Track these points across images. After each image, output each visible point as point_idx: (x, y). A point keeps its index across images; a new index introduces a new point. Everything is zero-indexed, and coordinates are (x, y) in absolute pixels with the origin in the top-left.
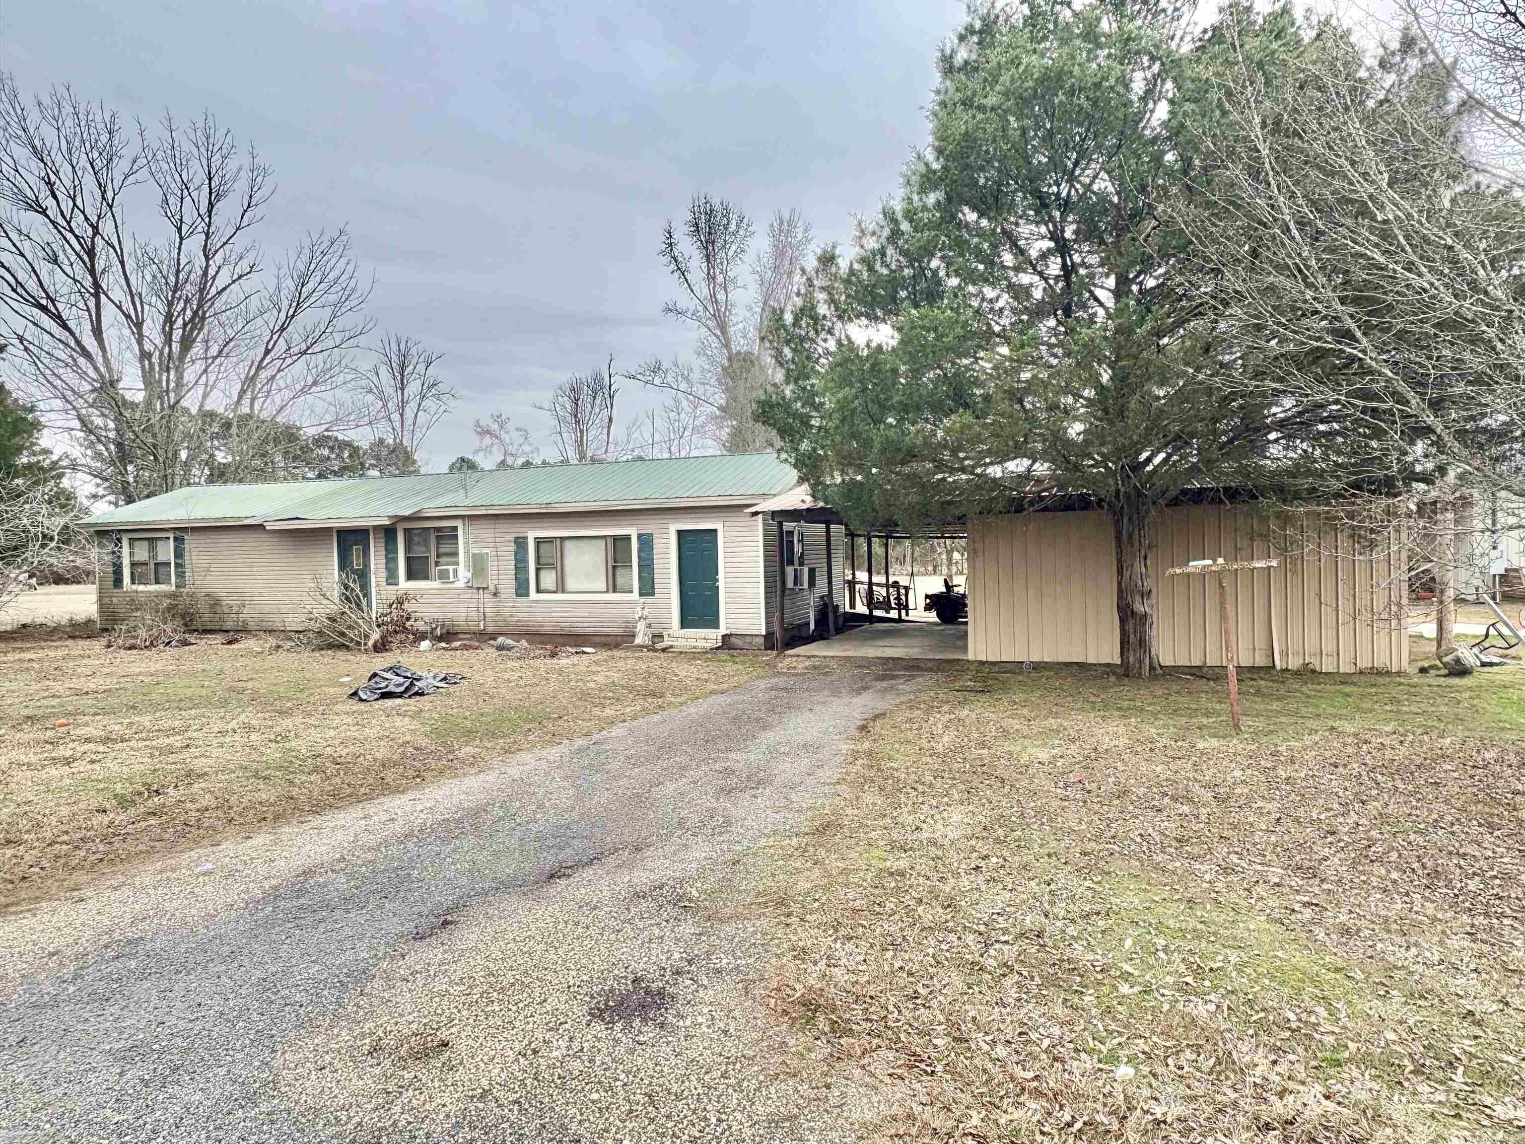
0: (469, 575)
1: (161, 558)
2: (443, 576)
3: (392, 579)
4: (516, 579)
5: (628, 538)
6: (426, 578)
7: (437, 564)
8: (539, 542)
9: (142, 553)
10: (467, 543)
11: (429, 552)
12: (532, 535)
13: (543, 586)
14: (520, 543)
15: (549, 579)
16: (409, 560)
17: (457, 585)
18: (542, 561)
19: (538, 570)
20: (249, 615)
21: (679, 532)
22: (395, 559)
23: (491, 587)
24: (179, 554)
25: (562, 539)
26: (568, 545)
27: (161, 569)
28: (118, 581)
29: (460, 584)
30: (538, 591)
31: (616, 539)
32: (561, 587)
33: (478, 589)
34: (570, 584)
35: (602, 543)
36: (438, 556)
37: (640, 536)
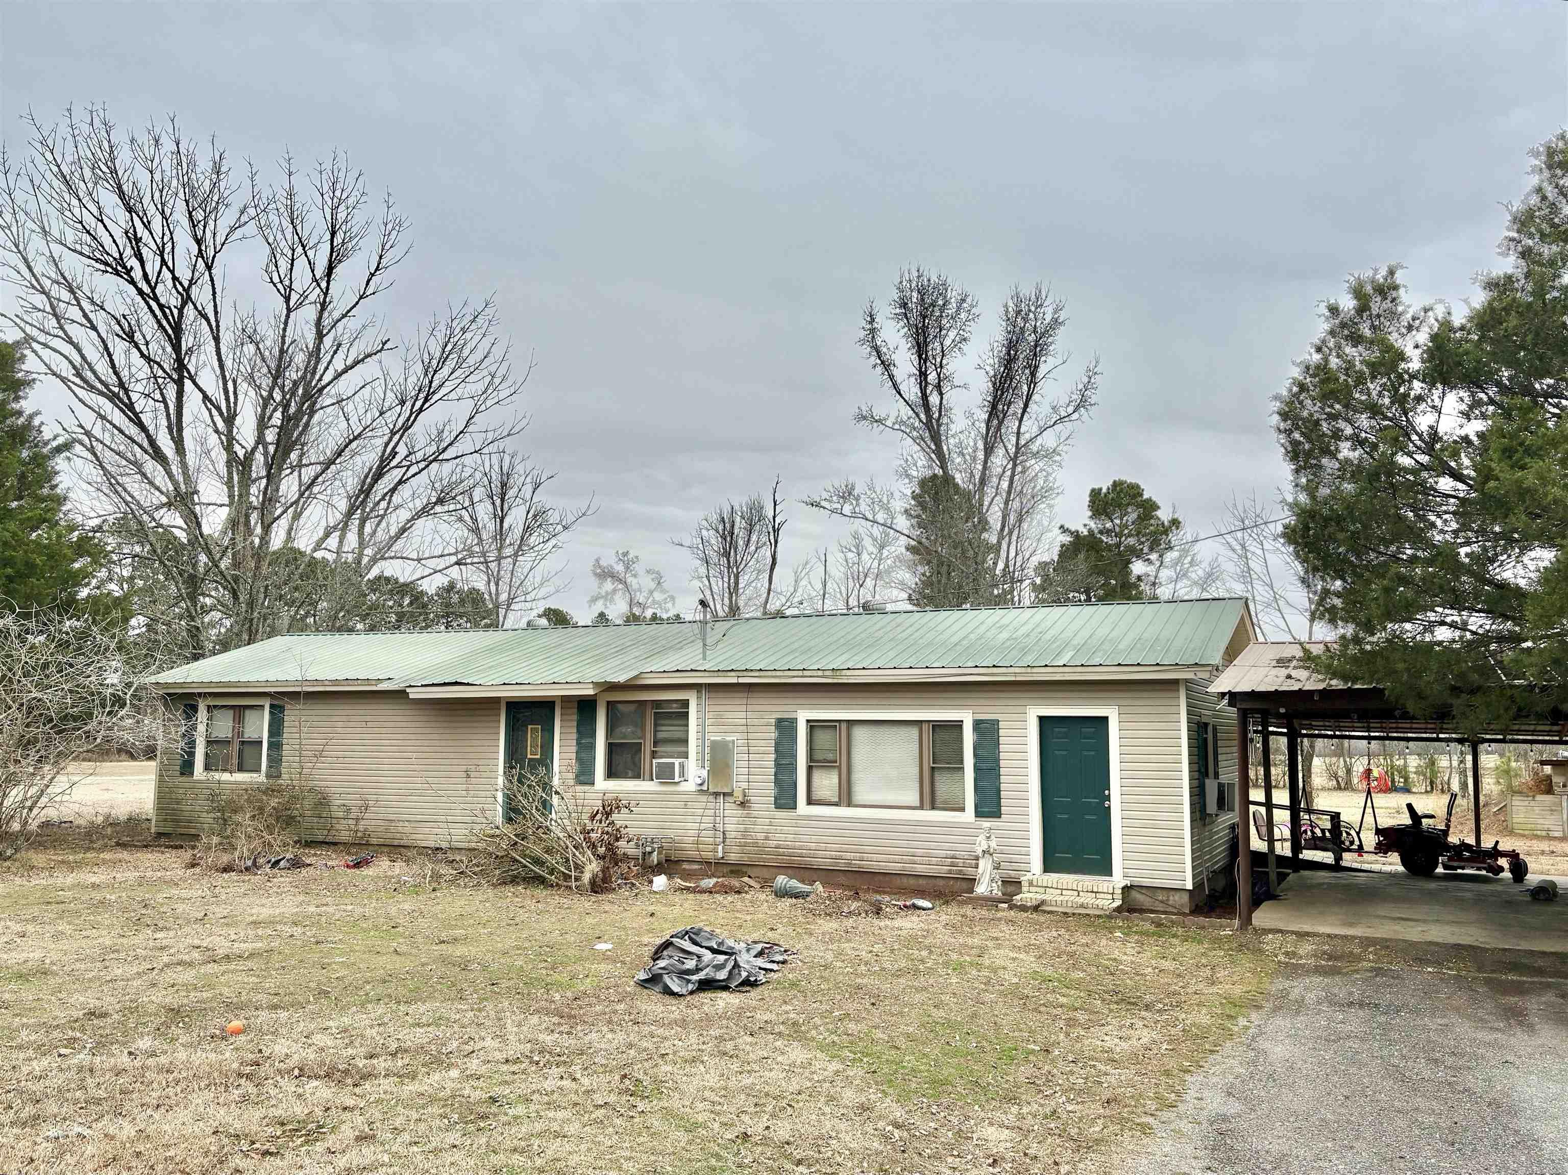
0: (704, 773)
1: (250, 733)
2: (666, 774)
3: (585, 776)
4: (777, 782)
5: (957, 726)
6: (637, 776)
7: (654, 755)
8: (813, 725)
9: (224, 727)
10: (702, 726)
11: (643, 737)
12: (803, 716)
13: (818, 794)
14: (786, 727)
15: (827, 783)
16: (611, 749)
17: (684, 787)
18: (819, 756)
19: (810, 769)
20: (372, 823)
21: (1042, 719)
22: (592, 747)
23: (738, 794)
24: (276, 729)
25: (851, 723)
26: (859, 733)
27: (248, 750)
28: (187, 767)
29: (690, 786)
30: (810, 802)
31: (938, 726)
32: (846, 797)
33: (716, 794)
34: (861, 793)
35: (914, 732)
36: (656, 744)
37: (977, 724)
